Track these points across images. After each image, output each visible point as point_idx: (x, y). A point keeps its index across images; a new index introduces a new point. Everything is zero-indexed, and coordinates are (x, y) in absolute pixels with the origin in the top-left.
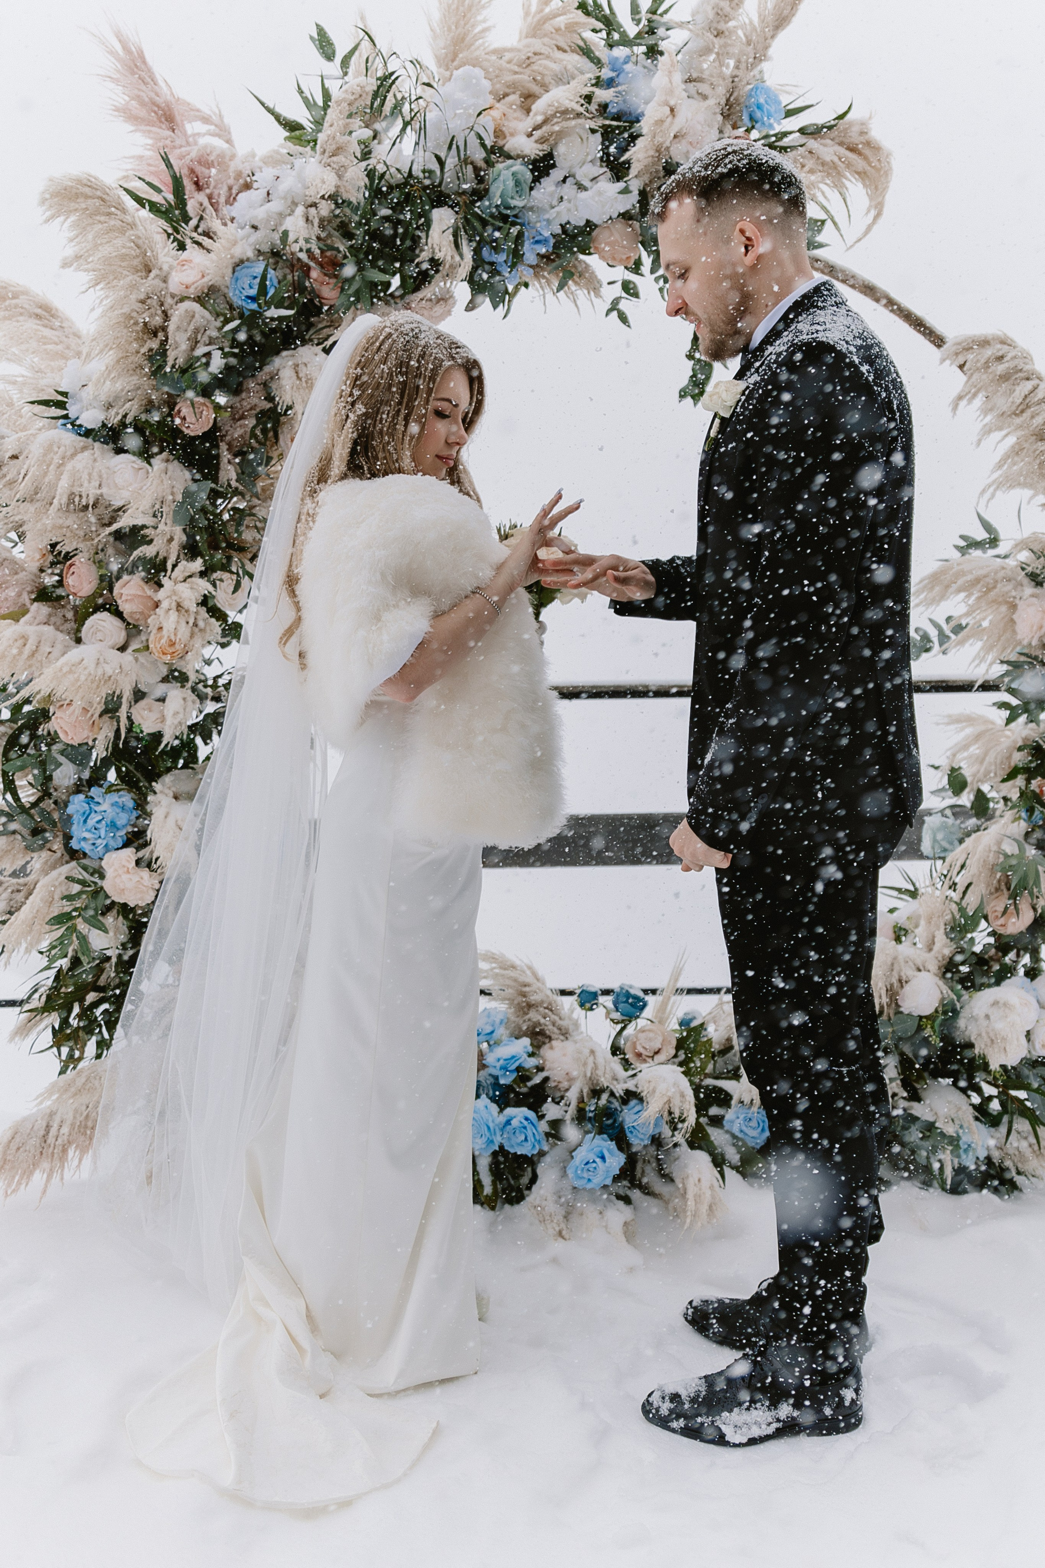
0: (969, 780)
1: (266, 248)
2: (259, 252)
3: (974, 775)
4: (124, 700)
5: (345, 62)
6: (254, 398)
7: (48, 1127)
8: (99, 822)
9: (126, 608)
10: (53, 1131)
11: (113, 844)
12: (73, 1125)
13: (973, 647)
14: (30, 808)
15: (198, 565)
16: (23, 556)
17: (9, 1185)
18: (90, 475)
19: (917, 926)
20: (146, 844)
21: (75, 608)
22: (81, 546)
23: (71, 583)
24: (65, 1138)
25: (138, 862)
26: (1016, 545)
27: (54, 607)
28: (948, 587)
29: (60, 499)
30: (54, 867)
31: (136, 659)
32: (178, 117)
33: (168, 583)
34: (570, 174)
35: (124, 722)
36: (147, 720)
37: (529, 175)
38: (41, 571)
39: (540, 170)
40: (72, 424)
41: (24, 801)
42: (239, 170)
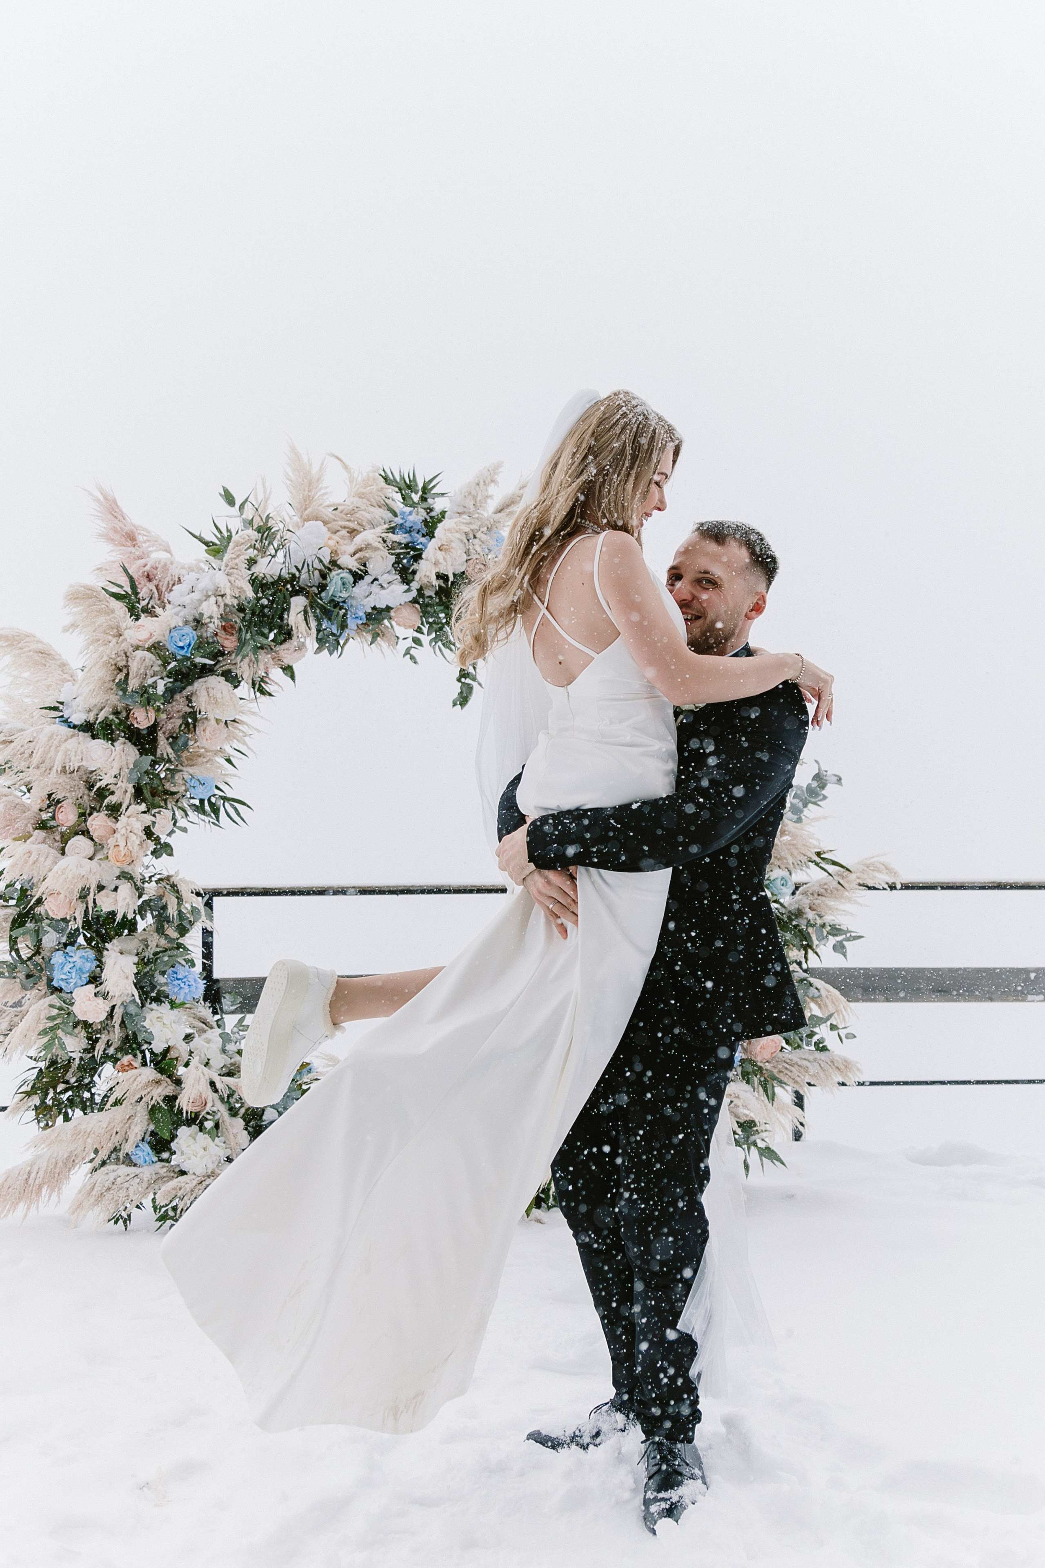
1: (191, 618)
2: (186, 623)
4: (91, 890)
5: (242, 507)
6: (180, 705)
7: (29, 1173)
8: (71, 968)
9: (95, 835)
10: (33, 1175)
11: (80, 983)
12: (46, 1172)
14: (26, 961)
15: (143, 807)
16: (30, 801)
18: (76, 752)
20: (101, 984)
21: (63, 835)
22: (67, 795)
23: (60, 817)
24: (41, 1180)
25: (96, 995)
27: (47, 833)
29: (58, 767)
30: (40, 999)
31: (100, 865)
32: (140, 538)
33: (122, 819)
34: (376, 579)
35: (91, 905)
36: (106, 903)
37: (351, 579)
38: (41, 810)
39: (357, 577)
40: (66, 722)
41: (23, 957)
42: (175, 571)
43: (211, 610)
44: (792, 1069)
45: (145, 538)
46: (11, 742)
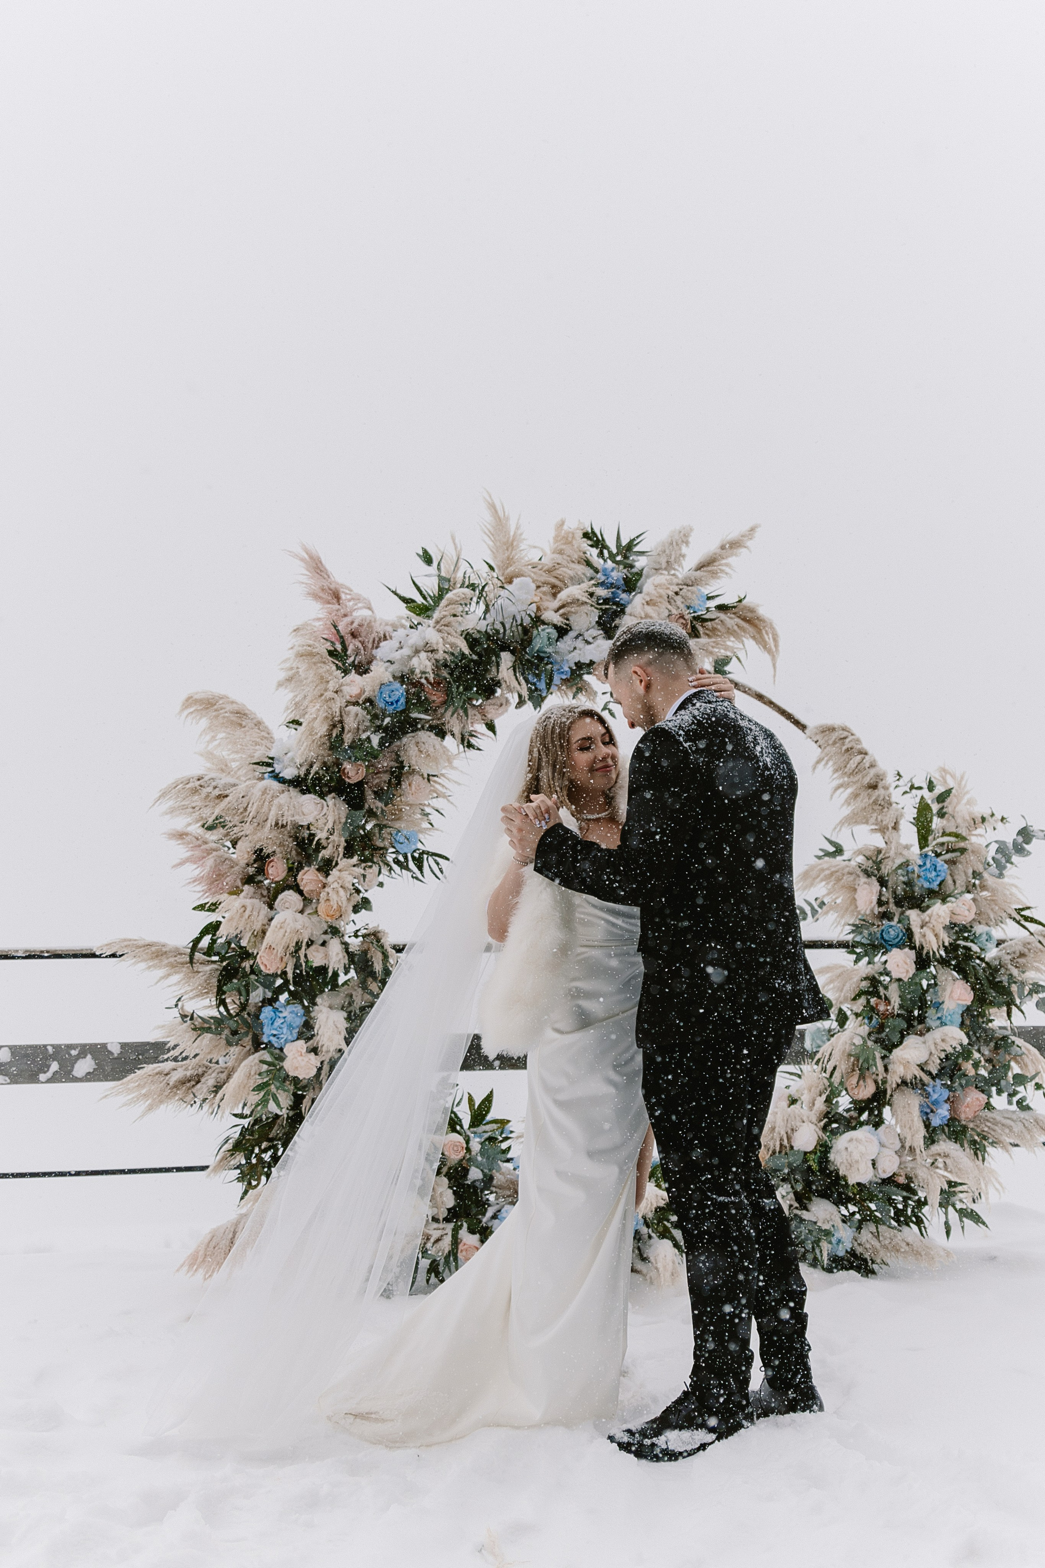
0: (834, 1002)
1: (399, 675)
2: (395, 678)
3: (837, 1000)
4: (303, 945)
5: (439, 565)
6: (386, 760)
8: (282, 1023)
9: (306, 890)
11: (291, 1038)
13: (832, 916)
14: (234, 1016)
15: (354, 861)
16: (234, 856)
17: (207, 1273)
18: (288, 807)
19: (802, 1094)
20: (312, 1038)
21: (271, 888)
22: (278, 850)
23: (270, 872)
25: (308, 1049)
26: (854, 853)
27: (255, 887)
28: (815, 879)
29: (271, 821)
30: (245, 1058)
31: (310, 919)
32: (343, 596)
33: (334, 873)
34: (580, 635)
35: (302, 959)
36: (317, 958)
37: (554, 634)
38: (248, 865)
39: (562, 631)
40: (276, 777)
41: (232, 1012)
42: (380, 629)
43: (423, 664)
44: (996, 1128)
45: (349, 597)
46: (227, 796)
